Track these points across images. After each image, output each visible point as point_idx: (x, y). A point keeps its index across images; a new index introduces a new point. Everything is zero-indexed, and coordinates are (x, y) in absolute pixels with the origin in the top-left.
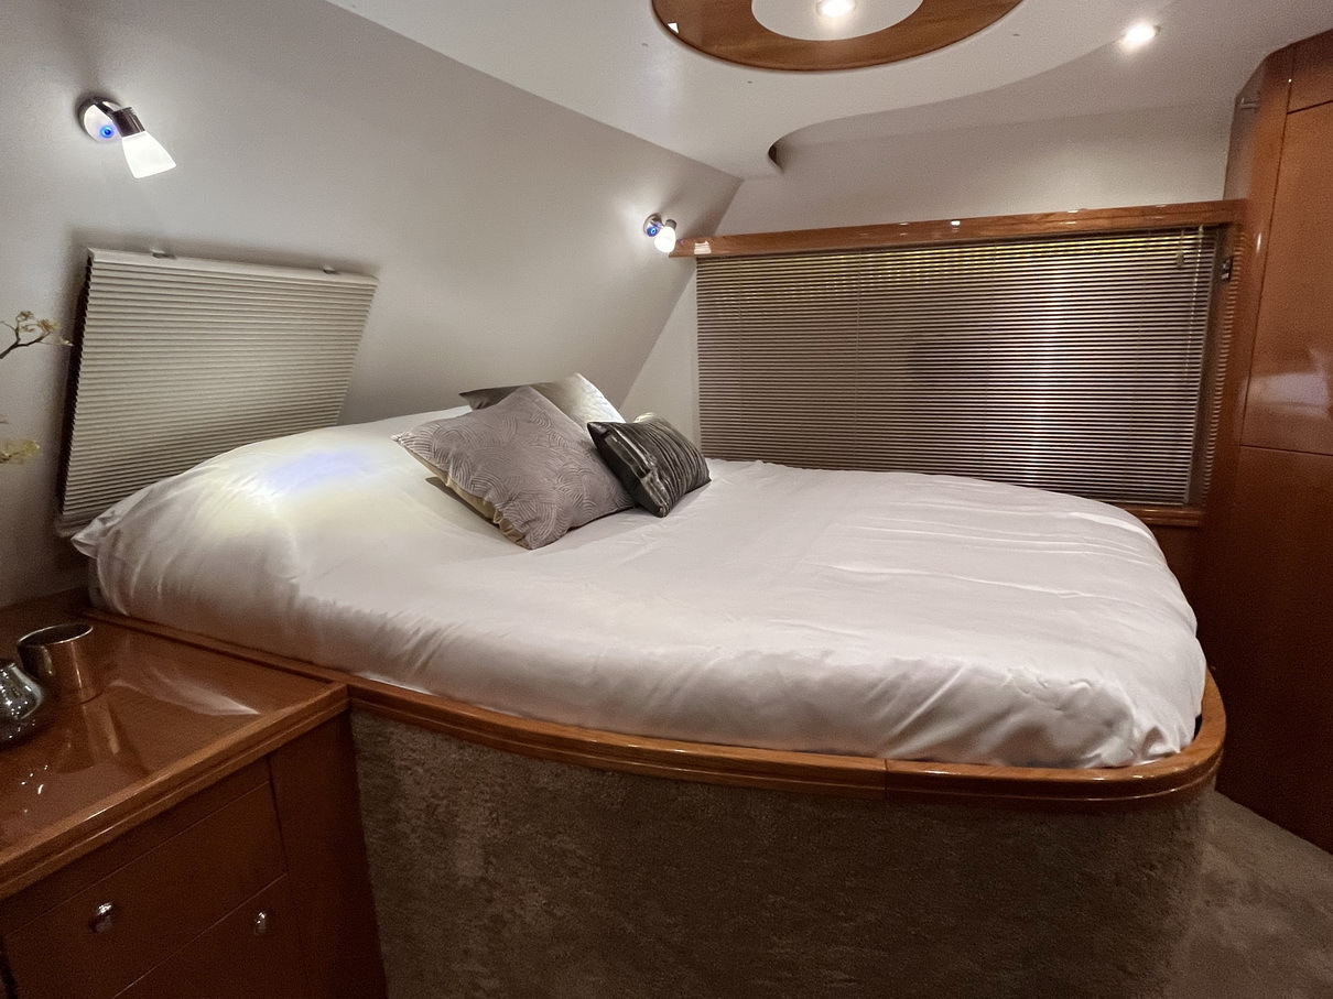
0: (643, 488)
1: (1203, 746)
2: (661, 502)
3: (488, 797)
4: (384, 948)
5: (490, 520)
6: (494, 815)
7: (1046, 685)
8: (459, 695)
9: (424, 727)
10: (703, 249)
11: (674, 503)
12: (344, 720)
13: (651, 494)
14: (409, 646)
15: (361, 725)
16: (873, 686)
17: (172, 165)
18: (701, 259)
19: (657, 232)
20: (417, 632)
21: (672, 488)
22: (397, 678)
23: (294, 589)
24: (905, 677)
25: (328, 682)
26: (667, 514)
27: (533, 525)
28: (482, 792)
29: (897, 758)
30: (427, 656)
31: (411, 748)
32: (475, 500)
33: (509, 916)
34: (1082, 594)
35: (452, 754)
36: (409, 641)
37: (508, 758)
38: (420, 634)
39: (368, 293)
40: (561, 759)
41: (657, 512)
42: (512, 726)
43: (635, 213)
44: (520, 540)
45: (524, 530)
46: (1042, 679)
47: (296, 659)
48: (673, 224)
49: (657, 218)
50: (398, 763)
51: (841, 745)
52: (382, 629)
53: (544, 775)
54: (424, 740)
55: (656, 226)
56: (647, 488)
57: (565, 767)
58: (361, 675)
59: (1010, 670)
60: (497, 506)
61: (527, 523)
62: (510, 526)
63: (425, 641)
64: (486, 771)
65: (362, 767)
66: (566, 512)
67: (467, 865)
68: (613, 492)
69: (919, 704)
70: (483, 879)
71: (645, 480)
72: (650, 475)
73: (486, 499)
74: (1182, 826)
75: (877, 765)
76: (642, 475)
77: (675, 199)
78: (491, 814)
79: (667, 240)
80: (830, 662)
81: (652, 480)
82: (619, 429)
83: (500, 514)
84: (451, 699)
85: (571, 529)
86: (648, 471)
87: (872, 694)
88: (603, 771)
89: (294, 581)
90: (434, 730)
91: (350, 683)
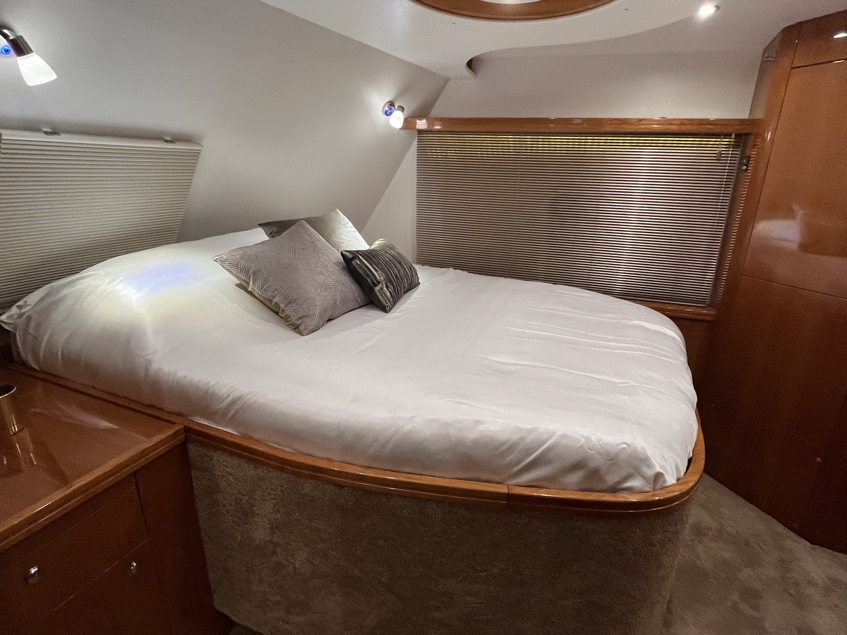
0: (376, 294)
1: (689, 479)
2: (387, 303)
3: (272, 497)
4: (211, 575)
5: (277, 313)
6: (277, 507)
7: (603, 446)
8: (256, 436)
9: (232, 454)
10: (422, 124)
11: (395, 302)
12: (183, 446)
13: (381, 298)
14: (224, 404)
15: (194, 450)
16: (503, 443)
17: (55, 77)
18: (420, 132)
19: (391, 113)
20: (229, 396)
21: (394, 294)
22: (216, 423)
23: (149, 362)
24: (523, 438)
25: (173, 423)
26: (390, 310)
27: (305, 320)
28: (269, 494)
29: (517, 485)
30: (236, 411)
31: (223, 464)
32: (267, 301)
33: (286, 562)
34: (633, 384)
35: (251, 471)
36: (223, 401)
37: (285, 475)
38: (230, 399)
39: (196, 155)
40: (317, 478)
41: (385, 309)
42: (288, 458)
43: (377, 100)
44: (296, 328)
45: (298, 323)
46: (601, 443)
47: (152, 406)
48: (402, 109)
49: (391, 104)
50: (217, 473)
51: (484, 476)
52: (206, 392)
53: (308, 487)
54: (234, 461)
55: (390, 109)
56: (378, 294)
57: (320, 483)
58: (192, 418)
59: (583, 436)
60: (282, 306)
61: (300, 318)
62: (290, 319)
63: (234, 402)
64: (272, 482)
65: (194, 473)
66: (325, 311)
67: (260, 533)
68: (356, 295)
69: (530, 455)
70: (271, 542)
71: (377, 289)
72: (380, 285)
73: (275, 300)
74: (673, 524)
75: (503, 489)
76: (376, 285)
77: (404, 91)
78: (275, 506)
79: (397, 120)
80: (481, 428)
81: (381, 289)
82: (361, 255)
83: (284, 311)
84: (250, 438)
85: (329, 320)
86: (379, 283)
87: (504, 448)
88: (341, 487)
89: (149, 357)
90: (241, 456)
91: (186, 425)
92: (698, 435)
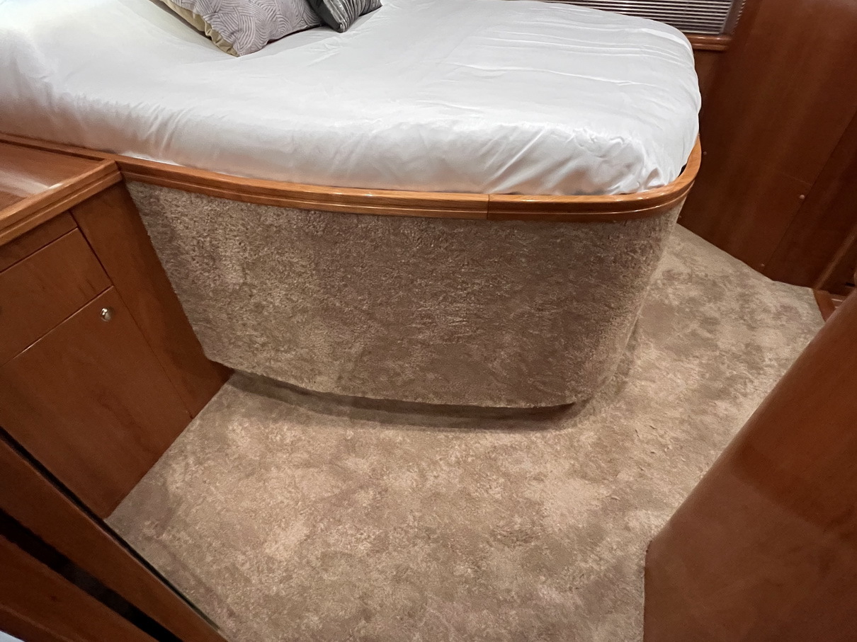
0: (325, 6)
1: (683, 181)
2: (341, 19)
3: (235, 233)
4: (194, 328)
5: (203, 33)
6: (242, 244)
7: (595, 140)
8: (199, 165)
9: (179, 188)
11: (351, 21)
12: (121, 185)
13: (332, 12)
14: (154, 128)
15: (136, 190)
16: (484, 144)
20: (156, 118)
21: (348, 7)
22: (152, 156)
23: (47, 87)
24: (505, 137)
25: (103, 159)
26: (346, 29)
27: (238, 35)
28: (231, 230)
29: (497, 193)
30: (166, 137)
31: (176, 205)
32: (186, 13)
33: (265, 303)
34: (634, 83)
35: (205, 207)
36: (151, 126)
37: (243, 206)
38: (160, 119)
40: (279, 205)
41: (337, 28)
42: (242, 183)
44: (229, 49)
45: (230, 41)
46: (593, 137)
47: (73, 146)
50: (169, 215)
51: (462, 187)
52: (129, 116)
53: (270, 216)
54: (184, 198)
56: (328, 6)
57: (283, 210)
58: (123, 155)
59: (574, 131)
60: (206, 18)
61: (232, 33)
62: (220, 37)
63: (164, 125)
64: (231, 217)
65: (146, 220)
66: (261, 26)
67: (233, 277)
68: (302, 9)
69: (513, 156)
70: (244, 284)
73: (194, 11)
74: (657, 229)
75: (484, 198)
78: (240, 244)
80: (456, 129)
83: (210, 26)
84: (196, 168)
85: (270, 42)
87: (484, 150)
88: (309, 211)
89: (46, 80)
90: (189, 191)
91: (117, 160)
92: (696, 145)
